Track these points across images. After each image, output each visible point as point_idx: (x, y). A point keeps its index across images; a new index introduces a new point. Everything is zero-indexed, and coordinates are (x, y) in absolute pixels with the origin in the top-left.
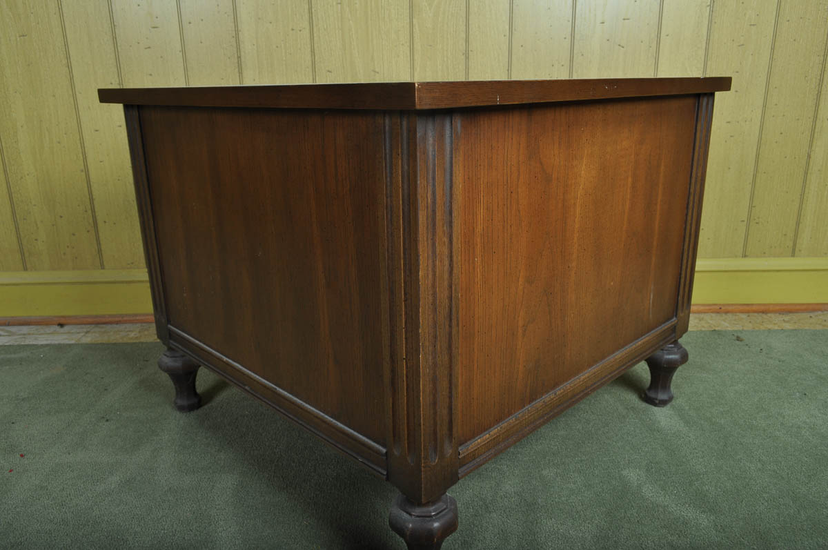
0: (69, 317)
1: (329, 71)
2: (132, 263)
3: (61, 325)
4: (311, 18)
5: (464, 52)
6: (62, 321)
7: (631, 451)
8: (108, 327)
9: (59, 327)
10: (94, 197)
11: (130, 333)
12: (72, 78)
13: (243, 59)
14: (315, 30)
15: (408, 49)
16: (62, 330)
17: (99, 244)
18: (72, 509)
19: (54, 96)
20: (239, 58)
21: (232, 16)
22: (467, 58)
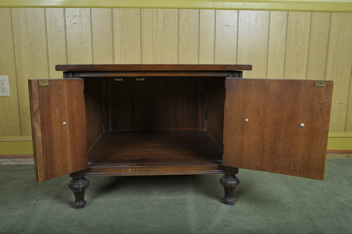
4: (141, 41)
12: (48, 61)
14: (142, 45)
15: (177, 53)
18: (63, 216)
19: (41, 68)
20: (113, 55)
21: (112, 40)
22: (199, 57)
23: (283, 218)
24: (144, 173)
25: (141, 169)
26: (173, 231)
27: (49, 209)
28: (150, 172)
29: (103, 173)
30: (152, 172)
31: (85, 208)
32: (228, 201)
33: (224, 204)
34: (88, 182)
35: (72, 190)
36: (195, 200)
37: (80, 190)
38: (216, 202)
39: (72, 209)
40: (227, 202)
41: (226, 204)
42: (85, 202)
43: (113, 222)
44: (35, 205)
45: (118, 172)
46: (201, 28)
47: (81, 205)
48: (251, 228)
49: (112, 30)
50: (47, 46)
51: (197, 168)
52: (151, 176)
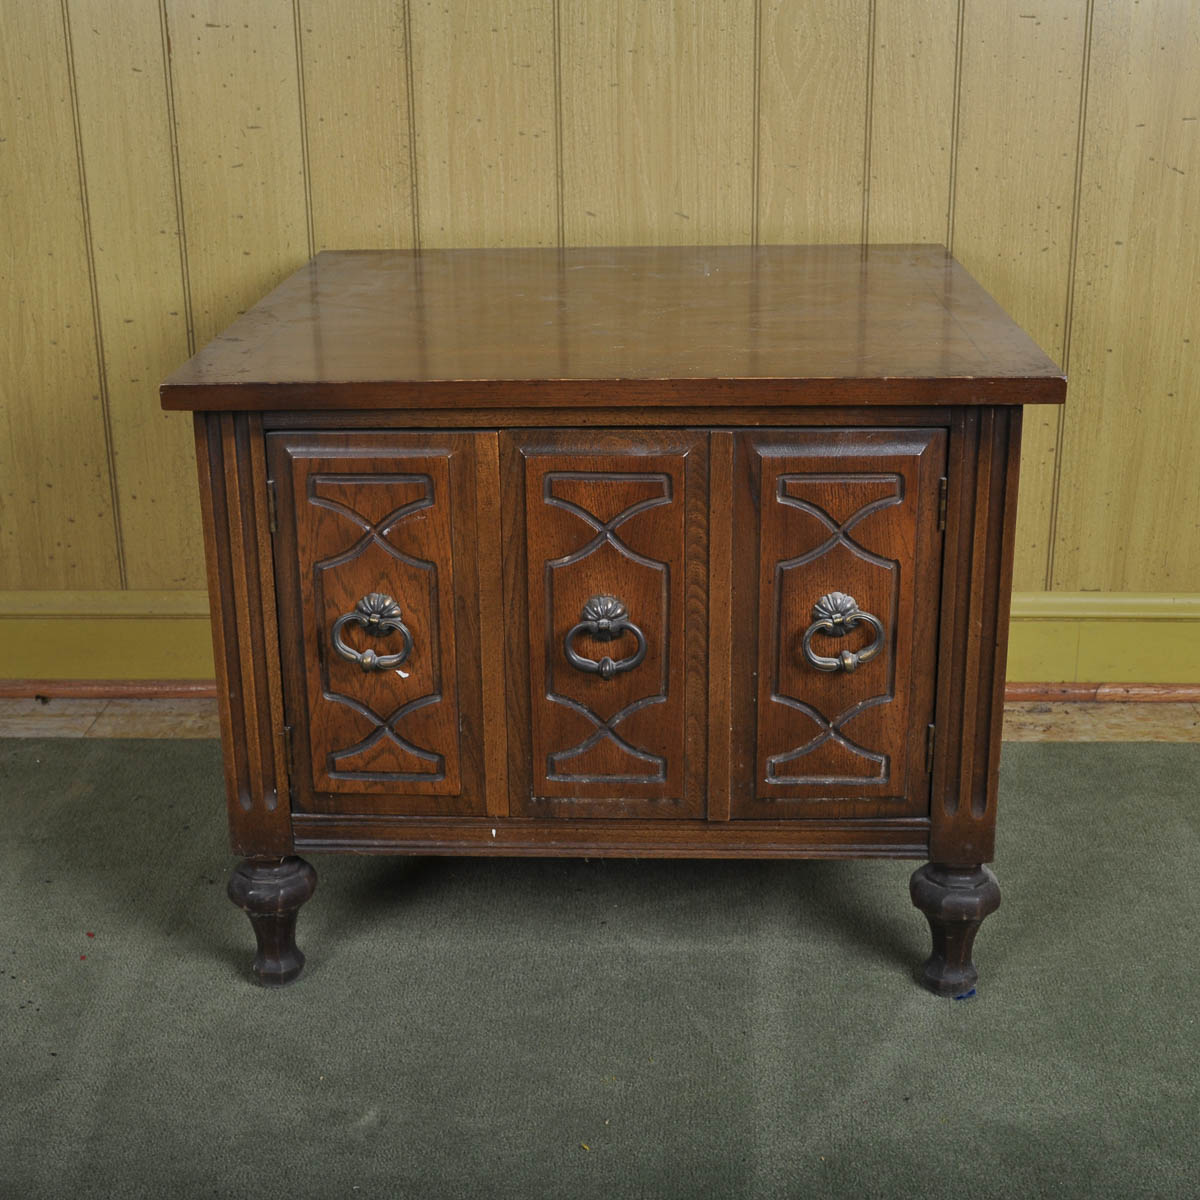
0: (58, 683)
1: (590, 214)
2: (184, 579)
3: (44, 699)
4: (558, 112)
5: (860, 179)
6: (43, 690)
7: (1131, 958)
8: (137, 704)
9: (40, 701)
10: (116, 449)
11: (183, 718)
12: (86, 223)
13: (421, 188)
14: (566, 133)
15: (750, 171)
16: (45, 709)
17: (120, 540)
18: (209, 1016)
19: (50, 254)
20: (414, 186)
21: (405, 109)
22: (866, 191)
23: (1185, 1076)
24: (559, 845)
25: (546, 831)
26: (678, 1110)
27: (146, 984)
28: (586, 845)
29: (376, 843)
30: (594, 845)
31: (299, 985)
32: (942, 981)
33: (927, 989)
34: (313, 873)
35: (245, 908)
36: (796, 965)
37: (280, 910)
38: (891, 978)
39: (245, 987)
40: (938, 982)
41: (934, 993)
42: (300, 958)
43: (421, 1056)
44: (83, 958)
45: (444, 840)
46: (882, 37)
47: (283, 971)
48: (1021, 1115)
49: (408, 57)
50: (79, 142)
51: (799, 831)
52: (590, 859)
